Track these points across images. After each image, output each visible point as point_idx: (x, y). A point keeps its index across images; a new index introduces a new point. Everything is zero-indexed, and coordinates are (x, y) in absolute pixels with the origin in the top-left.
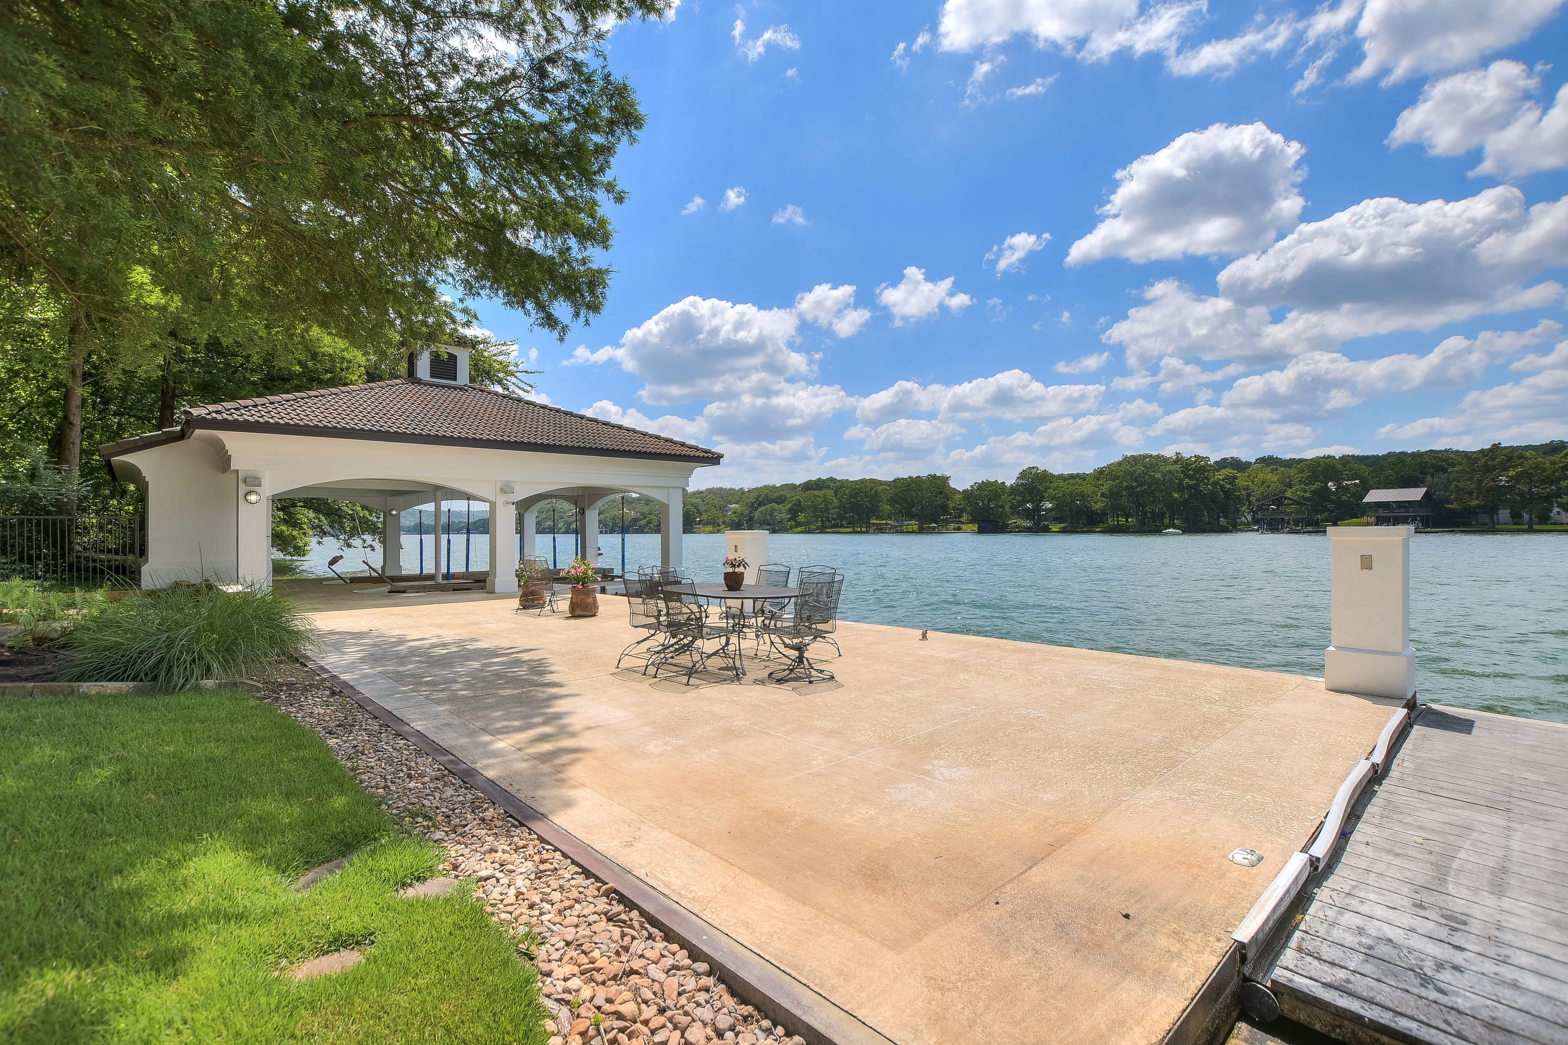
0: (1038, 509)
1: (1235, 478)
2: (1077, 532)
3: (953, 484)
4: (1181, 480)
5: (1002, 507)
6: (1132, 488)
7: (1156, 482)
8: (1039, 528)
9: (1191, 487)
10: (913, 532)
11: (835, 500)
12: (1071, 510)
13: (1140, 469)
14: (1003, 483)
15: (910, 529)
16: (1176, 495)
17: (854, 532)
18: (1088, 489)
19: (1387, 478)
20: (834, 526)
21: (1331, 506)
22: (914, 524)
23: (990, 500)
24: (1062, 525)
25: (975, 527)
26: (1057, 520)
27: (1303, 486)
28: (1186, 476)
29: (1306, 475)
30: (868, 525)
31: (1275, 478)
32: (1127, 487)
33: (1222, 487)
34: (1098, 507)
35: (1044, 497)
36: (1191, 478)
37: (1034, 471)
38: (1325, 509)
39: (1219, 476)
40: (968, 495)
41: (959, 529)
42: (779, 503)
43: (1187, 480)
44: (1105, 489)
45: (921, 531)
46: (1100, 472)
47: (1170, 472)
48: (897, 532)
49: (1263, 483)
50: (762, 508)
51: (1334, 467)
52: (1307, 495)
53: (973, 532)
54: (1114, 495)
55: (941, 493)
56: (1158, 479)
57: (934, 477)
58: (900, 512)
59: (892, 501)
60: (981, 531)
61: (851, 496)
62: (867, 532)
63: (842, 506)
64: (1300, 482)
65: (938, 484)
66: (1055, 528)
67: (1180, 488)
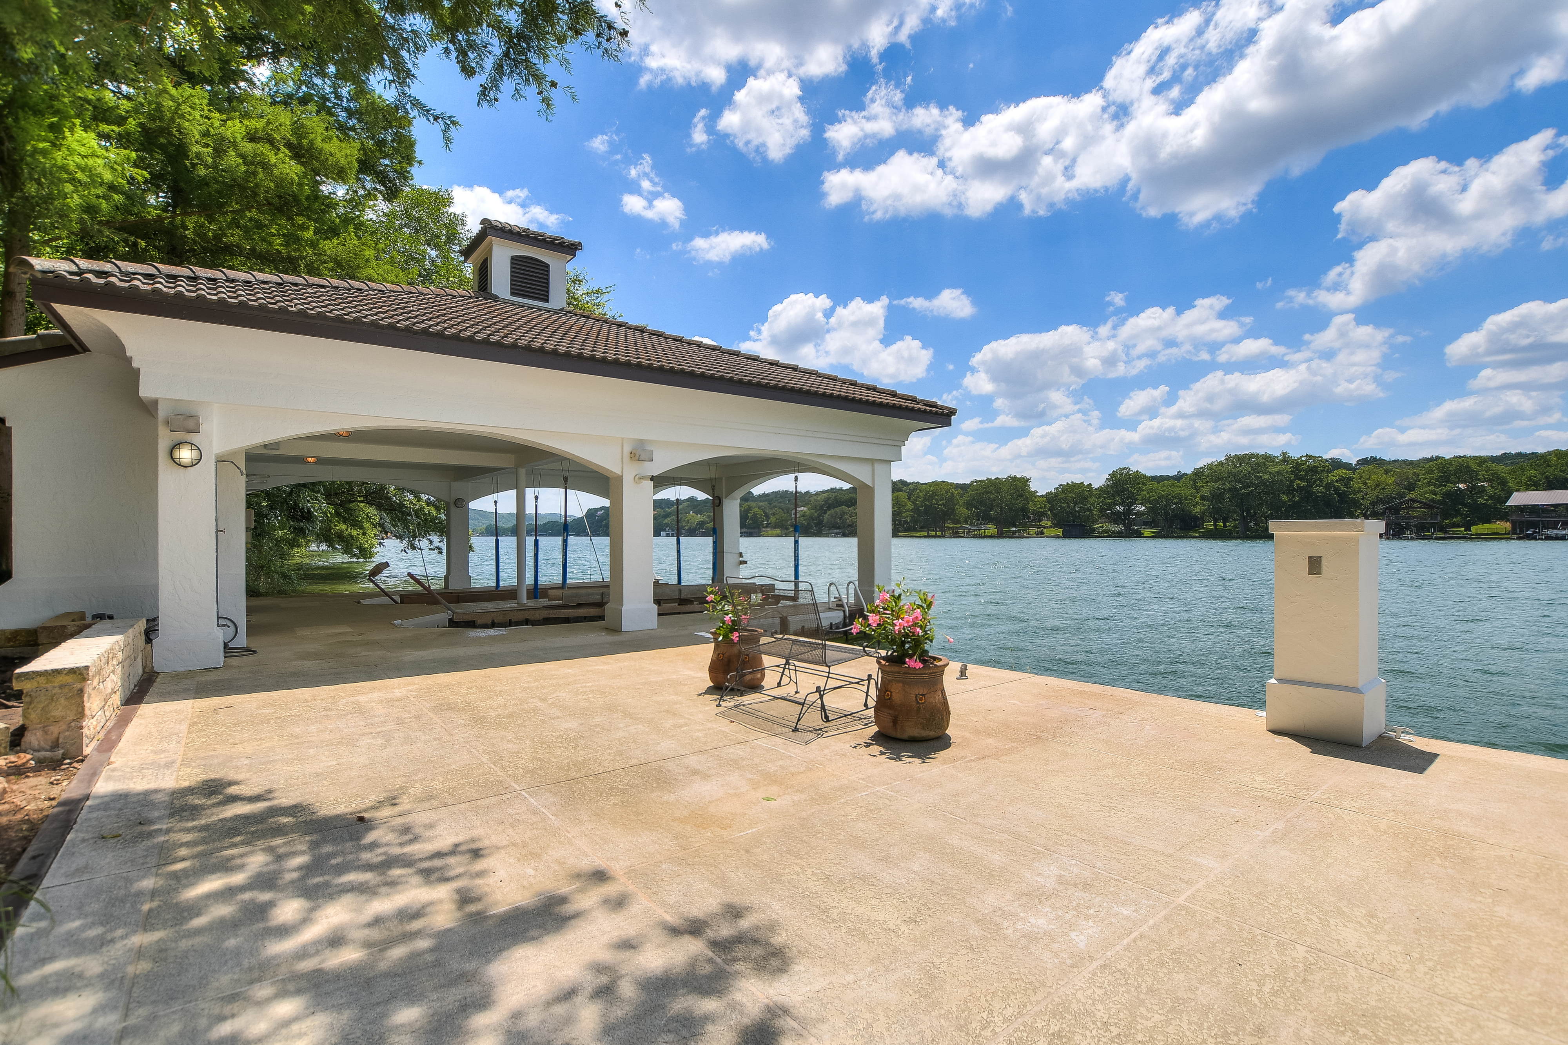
0: (1128, 512)
1: (1351, 479)
2: (1173, 537)
3: (1033, 486)
4: (1291, 482)
5: (1089, 510)
6: (1236, 489)
7: (1264, 483)
8: (1130, 533)
9: (1300, 489)
10: (991, 537)
11: (909, 504)
12: (1167, 513)
13: (1245, 469)
14: (1090, 485)
15: (988, 533)
16: (1285, 498)
17: (928, 536)
18: (1186, 491)
19: (1530, 479)
20: (906, 530)
21: (1465, 511)
22: (992, 529)
23: (1075, 503)
24: (1154, 530)
25: (1060, 532)
26: (1147, 524)
27: (1432, 488)
28: (1298, 477)
29: (1435, 475)
30: (943, 529)
31: (1391, 480)
32: (1230, 490)
33: (1336, 490)
34: (1197, 510)
35: (1136, 500)
36: (1301, 479)
37: (1125, 472)
38: (1458, 513)
39: (1333, 477)
40: (1050, 498)
41: (1042, 533)
42: (849, 506)
43: (1298, 482)
44: (1205, 491)
45: (1000, 535)
46: (1198, 473)
47: (1279, 473)
48: (974, 537)
49: (1377, 485)
50: (832, 511)
51: (1468, 467)
52: (1438, 497)
53: (1057, 537)
54: (1217, 497)
55: (1021, 496)
56: (1267, 480)
57: (1015, 478)
58: (978, 515)
59: (969, 505)
60: (1067, 535)
61: (925, 500)
62: (943, 536)
63: (916, 509)
64: (1429, 484)
65: (1019, 485)
66: (1147, 532)
67: (1290, 491)
